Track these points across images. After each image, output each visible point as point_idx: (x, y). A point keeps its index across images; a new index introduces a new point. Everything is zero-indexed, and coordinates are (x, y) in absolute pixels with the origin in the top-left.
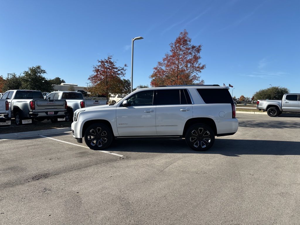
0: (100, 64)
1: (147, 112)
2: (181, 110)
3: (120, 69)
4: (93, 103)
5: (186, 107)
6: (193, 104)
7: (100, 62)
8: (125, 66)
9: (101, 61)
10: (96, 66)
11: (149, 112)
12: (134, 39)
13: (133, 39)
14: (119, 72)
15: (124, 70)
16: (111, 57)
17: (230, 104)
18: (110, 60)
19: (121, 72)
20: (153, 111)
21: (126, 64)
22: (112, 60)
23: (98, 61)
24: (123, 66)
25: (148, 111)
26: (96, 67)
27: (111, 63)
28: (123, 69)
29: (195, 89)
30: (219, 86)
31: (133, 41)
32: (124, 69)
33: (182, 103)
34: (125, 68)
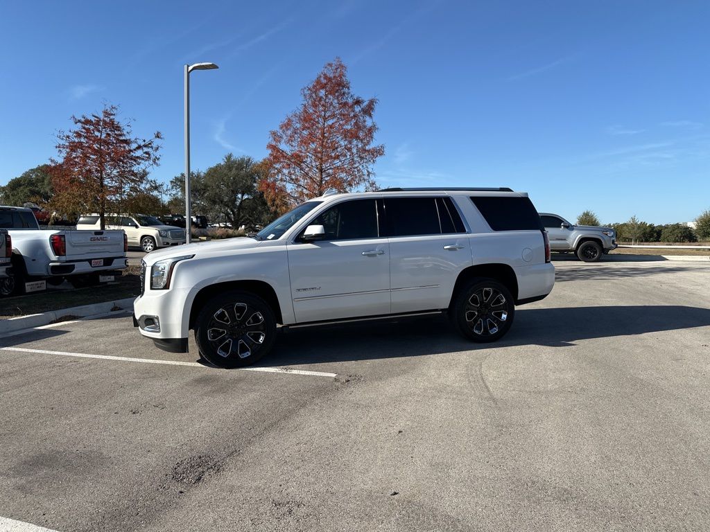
0: (78, 127)
1: (368, 255)
2: (445, 247)
3: (142, 144)
4: (89, 238)
5: (456, 239)
6: (468, 233)
7: (79, 121)
8: (158, 136)
9: (83, 120)
10: (70, 134)
11: (374, 255)
12: (190, 68)
13: (188, 66)
14: (139, 153)
15: (152, 147)
16: (114, 111)
17: (539, 232)
18: (112, 117)
19: (146, 153)
20: (383, 250)
21: (158, 133)
22: (117, 119)
23: (72, 121)
24: (149, 137)
25: (370, 252)
26: (68, 137)
27: (114, 126)
28: (150, 144)
29: (467, 197)
30: (512, 191)
31: (188, 73)
32: (154, 145)
33: (446, 231)
34: (156, 142)
